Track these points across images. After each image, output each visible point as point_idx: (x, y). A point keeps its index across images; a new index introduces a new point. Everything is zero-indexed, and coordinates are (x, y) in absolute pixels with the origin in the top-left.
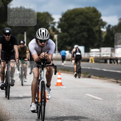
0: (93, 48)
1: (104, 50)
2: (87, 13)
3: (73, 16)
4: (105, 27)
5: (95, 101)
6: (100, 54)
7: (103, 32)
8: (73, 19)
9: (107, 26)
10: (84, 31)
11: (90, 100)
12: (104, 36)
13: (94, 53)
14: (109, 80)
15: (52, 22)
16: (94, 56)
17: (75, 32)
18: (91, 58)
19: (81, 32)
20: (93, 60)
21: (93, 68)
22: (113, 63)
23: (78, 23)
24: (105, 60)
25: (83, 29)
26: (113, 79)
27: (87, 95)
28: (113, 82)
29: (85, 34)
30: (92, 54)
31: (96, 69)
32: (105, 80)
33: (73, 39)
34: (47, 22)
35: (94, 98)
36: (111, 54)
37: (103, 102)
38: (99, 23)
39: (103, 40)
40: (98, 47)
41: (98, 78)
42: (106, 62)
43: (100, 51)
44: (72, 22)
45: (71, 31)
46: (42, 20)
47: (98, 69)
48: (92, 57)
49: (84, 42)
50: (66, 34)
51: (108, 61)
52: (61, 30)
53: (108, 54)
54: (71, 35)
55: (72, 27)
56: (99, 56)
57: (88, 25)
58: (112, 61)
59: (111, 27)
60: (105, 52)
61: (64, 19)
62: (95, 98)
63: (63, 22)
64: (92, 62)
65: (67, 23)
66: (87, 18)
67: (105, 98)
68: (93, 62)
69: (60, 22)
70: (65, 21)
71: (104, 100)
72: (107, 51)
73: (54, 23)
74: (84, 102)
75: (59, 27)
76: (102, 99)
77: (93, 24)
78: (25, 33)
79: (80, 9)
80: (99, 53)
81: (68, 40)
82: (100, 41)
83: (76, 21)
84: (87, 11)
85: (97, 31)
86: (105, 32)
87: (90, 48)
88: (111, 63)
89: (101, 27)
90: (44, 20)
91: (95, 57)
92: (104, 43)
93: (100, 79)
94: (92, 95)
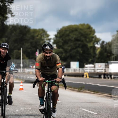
0: (87, 64)
1: (98, 65)
2: (81, 29)
3: (68, 32)
4: (99, 43)
5: (90, 115)
6: (94, 70)
7: (97, 48)
8: (68, 35)
9: (101, 42)
10: (79, 47)
11: (84, 115)
12: (98, 52)
13: (88, 68)
14: (103, 95)
15: (47, 38)
16: (88, 71)
17: (70, 48)
18: (85, 74)
19: (76, 48)
20: (88, 75)
21: (87, 83)
22: (107, 78)
23: (73, 39)
24: (99, 75)
25: (78, 45)
26: (107, 94)
27: (81, 109)
28: (107, 97)
29: (80, 50)
30: (87, 70)
31: (90, 84)
32: (99, 94)
33: (68, 54)
34: (43, 38)
35: (88, 112)
36: (105, 70)
37: (97, 117)
38: (94, 39)
39: (97, 56)
40: (93, 62)
41: (93, 92)
42: (100, 77)
43: (94, 67)
44: (67, 38)
45: (66, 47)
46: (38, 36)
47: (93, 84)
48: (87, 72)
49: (78, 57)
50: (61, 50)
51: (102, 76)
52: (57, 46)
53: (102, 69)
54: (66, 51)
55: (67, 43)
56: (93, 71)
57: (82, 41)
58: (106, 76)
59: (105, 43)
60: (100, 67)
61: (59, 35)
62: (90, 113)
63: (58, 39)
64: (86, 77)
65: (62, 39)
66: (82, 35)
67: (99, 112)
68: (88, 77)
69: (55, 39)
70: (60, 37)
71: (99, 114)
72: (101, 67)
73: (50, 40)
74: (79, 116)
75: (54, 43)
76: (96, 113)
77: (88, 40)
78: (22, 49)
79: (75, 25)
80: (93, 68)
81: (63, 56)
82: (94, 57)
83: (70, 37)
84: (81, 27)
85: (91, 47)
86: (99, 48)
87: (85, 64)
88: (105, 78)
89: (96, 43)
90: (40, 36)
91: (90, 72)
92: (98, 58)
93: (94, 94)
94: (87, 109)
